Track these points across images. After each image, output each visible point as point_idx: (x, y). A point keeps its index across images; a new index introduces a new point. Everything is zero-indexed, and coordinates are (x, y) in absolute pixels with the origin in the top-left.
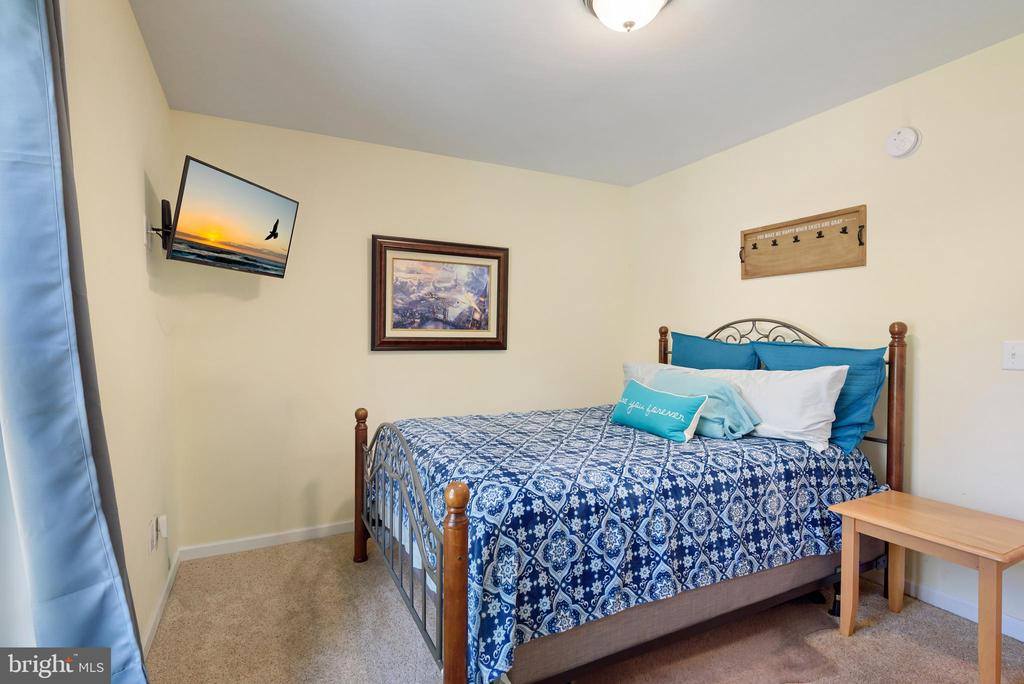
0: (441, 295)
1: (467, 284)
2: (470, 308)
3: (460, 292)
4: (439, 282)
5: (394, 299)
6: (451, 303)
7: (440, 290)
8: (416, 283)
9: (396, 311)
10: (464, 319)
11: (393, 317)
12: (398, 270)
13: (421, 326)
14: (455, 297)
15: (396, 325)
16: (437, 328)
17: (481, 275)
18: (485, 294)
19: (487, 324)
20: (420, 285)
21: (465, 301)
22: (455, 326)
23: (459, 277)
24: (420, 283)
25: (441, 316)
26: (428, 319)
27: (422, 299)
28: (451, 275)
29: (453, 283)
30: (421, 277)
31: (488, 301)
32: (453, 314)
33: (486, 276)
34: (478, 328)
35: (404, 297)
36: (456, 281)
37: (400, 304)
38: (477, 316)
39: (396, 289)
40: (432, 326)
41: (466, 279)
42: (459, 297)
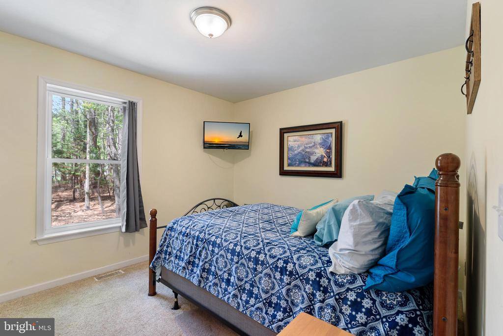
0: (308, 150)
1: (320, 144)
2: (322, 156)
3: (317, 148)
4: (307, 144)
5: (288, 154)
6: (312, 154)
7: (307, 148)
8: (297, 146)
9: (289, 159)
10: (318, 161)
11: (288, 161)
12: (290, 141)
13: (298, 166)
14: (314, 150)
15: (289, 165)
16: (305, 166)
17: (328, 138)
18: (330, 148)
19: (331, 164)
20: (299, 147)
21: (320, 152)
22: (314, 165)
23: (316, 141)
24: (298, 146)
25: (307, 160)
26: (302, 162)
27: (299, 153)
28: (312, 140)
29: (313, 144)
30: (299, 143)
31: (331, 152)
32: (313, 159)
33: (330, 138)
34: (326, 166)
35: (292, 152)
36: (314, 143)
37: (291, 155)
38: (325, 160)
39: (289, 149)
40: (304, 165)
41: (319, 141)
42: (316, 151)
